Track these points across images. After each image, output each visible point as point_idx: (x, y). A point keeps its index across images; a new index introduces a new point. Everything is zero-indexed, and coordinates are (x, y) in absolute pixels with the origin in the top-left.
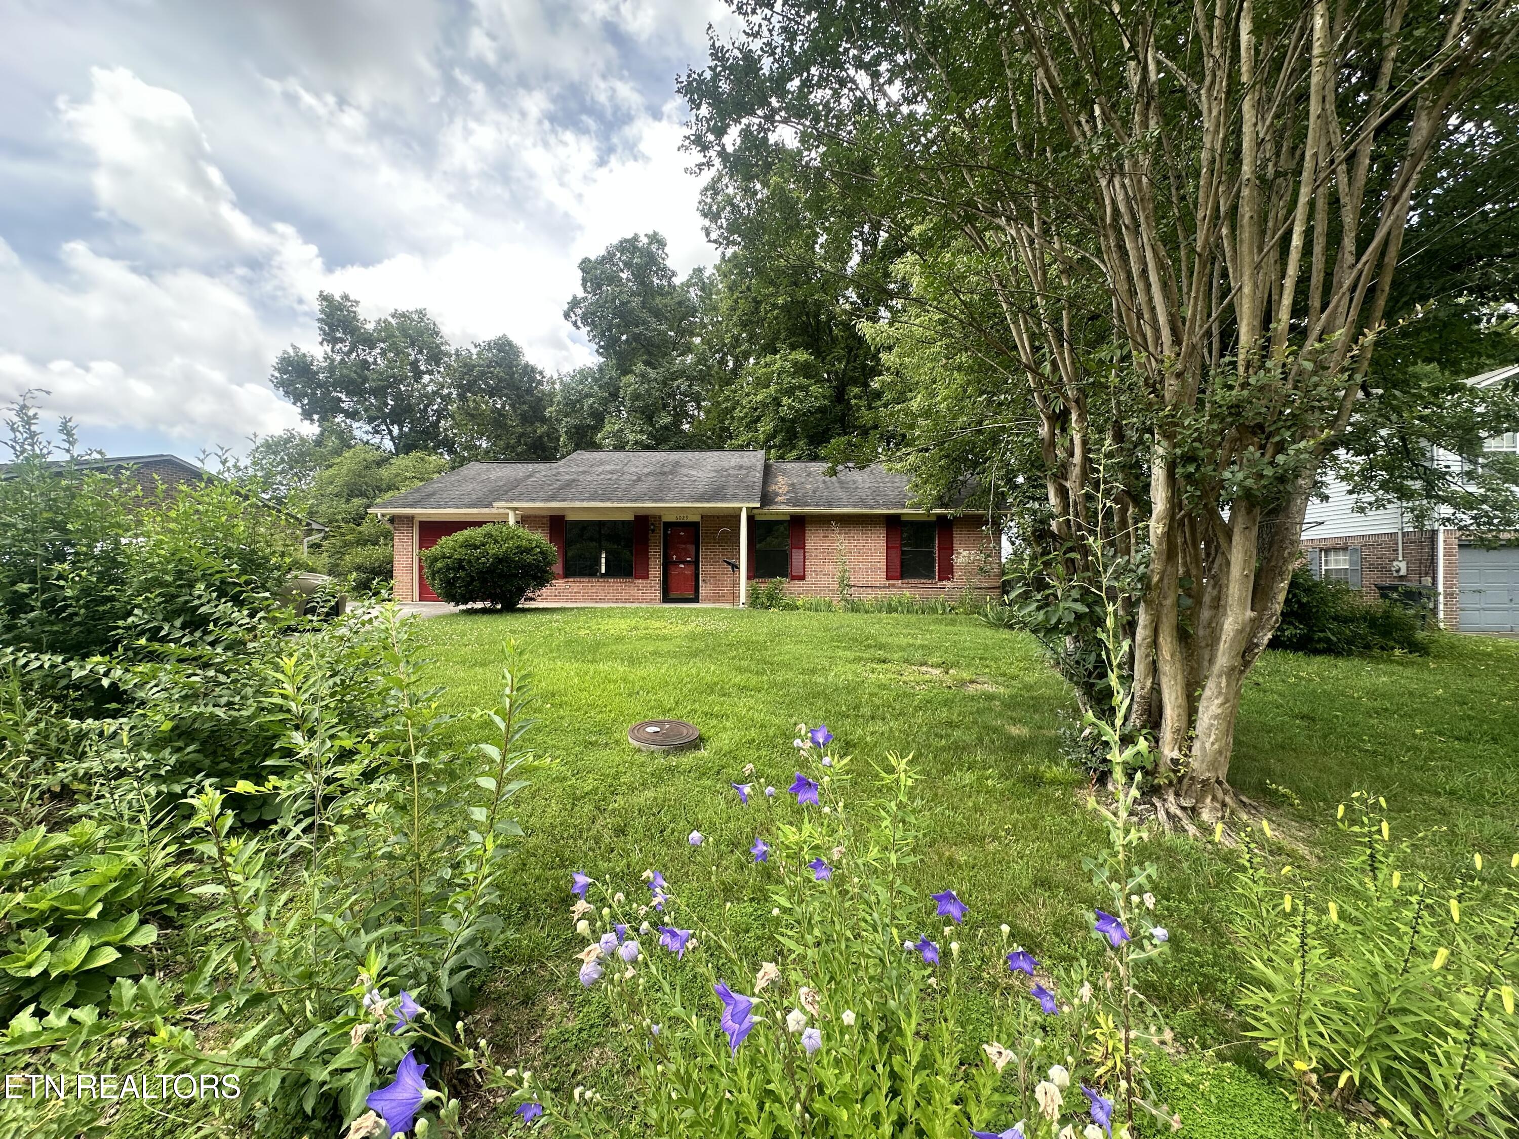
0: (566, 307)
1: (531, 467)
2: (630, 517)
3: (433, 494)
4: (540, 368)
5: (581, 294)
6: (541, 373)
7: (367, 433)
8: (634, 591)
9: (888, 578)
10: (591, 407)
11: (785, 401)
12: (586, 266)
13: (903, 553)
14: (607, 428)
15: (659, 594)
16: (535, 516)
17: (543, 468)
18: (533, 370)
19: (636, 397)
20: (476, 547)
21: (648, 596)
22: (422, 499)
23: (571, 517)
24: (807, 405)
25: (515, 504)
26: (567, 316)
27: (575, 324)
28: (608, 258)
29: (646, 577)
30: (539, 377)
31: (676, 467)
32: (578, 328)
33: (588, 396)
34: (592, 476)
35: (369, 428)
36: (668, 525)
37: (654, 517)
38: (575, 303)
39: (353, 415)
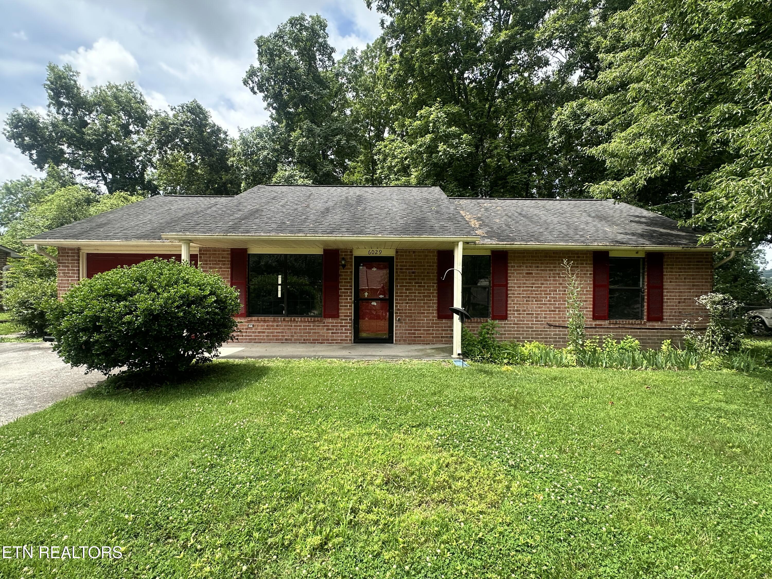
0: (244, 75)
1: (213, 200)
2: (319, 251)
3: (105, 224)
4: (224, 128)
5: (257, 65)
6: (225, 133)
7: (86, 178)
8: (323, 331)
9: (595, 318)
10: (266, 157)
11: (441, 147)
12: (260, 42)
13: (611, 291)
14: (280, 173)
15: (350, 335)
16: (215, 250)
17: (223, 200)
18: (219, 130)
19: (302, 149)
20: (120, 298)
21: (338, 337)
22: (92, 229)
23: (254, 250)
24: (461, 150)
25: (189, 235)
26: (245, 83)
27: (252, 89)
28: (279, 36)
29: (336, 316)
30: (222, 136)
31: (360, 200)
32: (255, 93)
33: (264, 148)
34: (275, 207)
35: (85, 174)
36: (360, 260)
37: (345, 251)
38: (252, 73)
39: (74, 164)
